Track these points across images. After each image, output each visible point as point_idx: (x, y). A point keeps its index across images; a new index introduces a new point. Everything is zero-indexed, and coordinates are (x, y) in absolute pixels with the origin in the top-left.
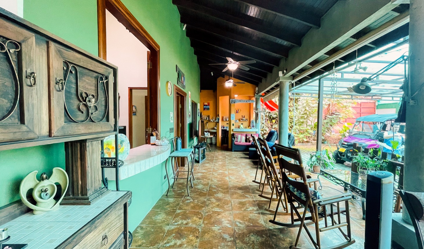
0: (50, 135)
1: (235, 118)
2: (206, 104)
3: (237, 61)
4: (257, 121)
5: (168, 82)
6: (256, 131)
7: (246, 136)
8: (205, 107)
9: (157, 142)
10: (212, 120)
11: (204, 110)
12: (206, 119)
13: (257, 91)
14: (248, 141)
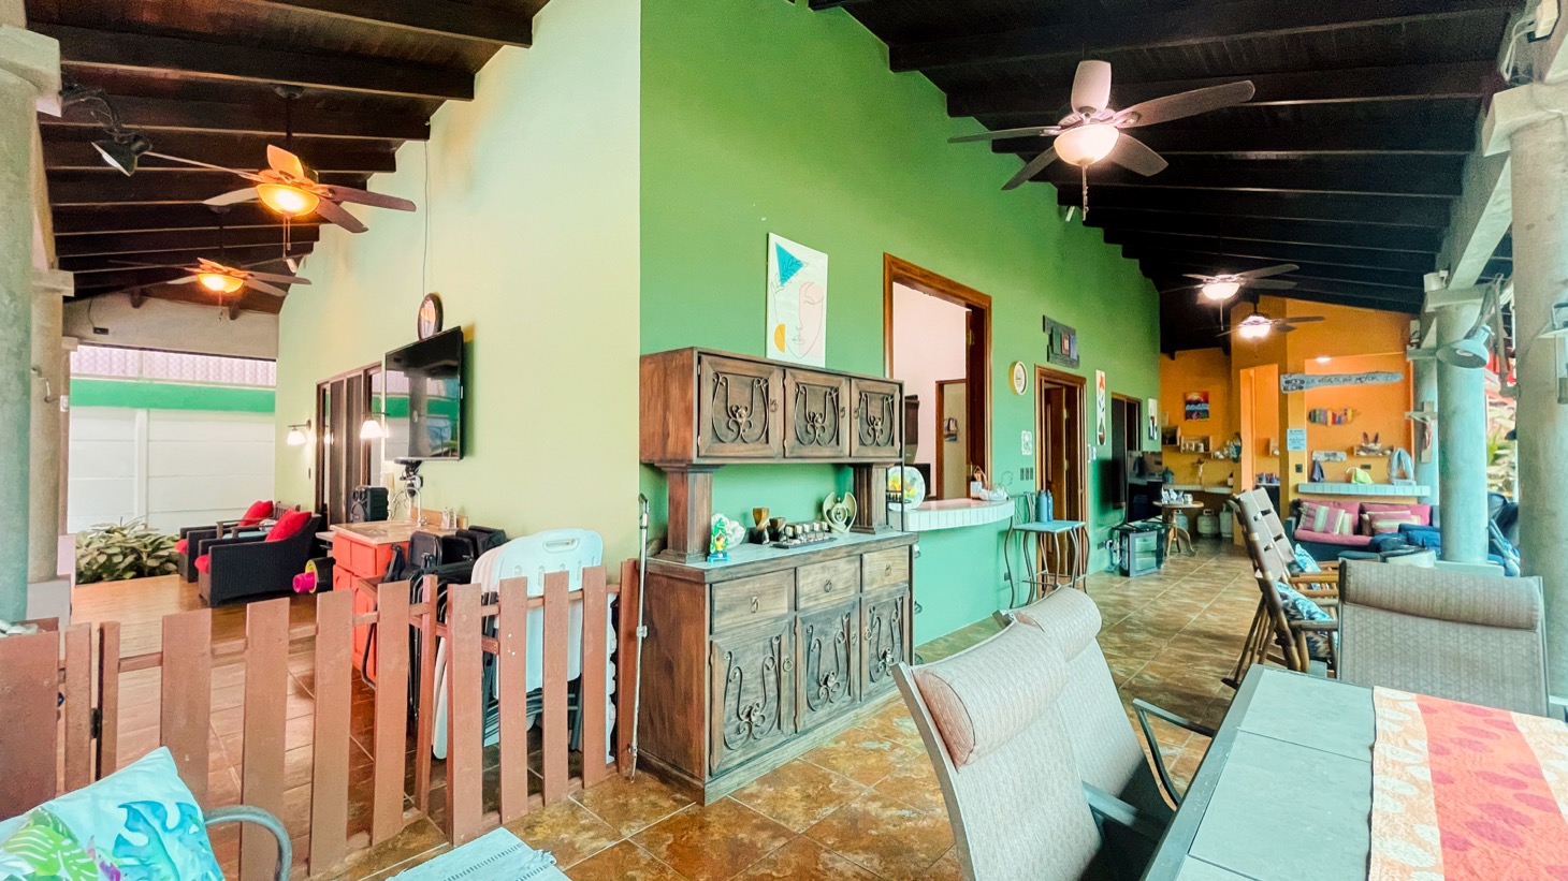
0: (850, 455)
1: (1305, 442)
2: (1195, 396)
3: (1234, 273)
4: (1424, 453)
5: (1015, 363)
6: (1419, 494)
7: (1362, 511)
8: (1189, 408)
9: (984, 493)
10: (1218, 453)
11: (1186, 418)
12: (1193, 449)
13: (1417, 335)
14: (1367, 531)
